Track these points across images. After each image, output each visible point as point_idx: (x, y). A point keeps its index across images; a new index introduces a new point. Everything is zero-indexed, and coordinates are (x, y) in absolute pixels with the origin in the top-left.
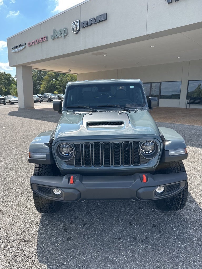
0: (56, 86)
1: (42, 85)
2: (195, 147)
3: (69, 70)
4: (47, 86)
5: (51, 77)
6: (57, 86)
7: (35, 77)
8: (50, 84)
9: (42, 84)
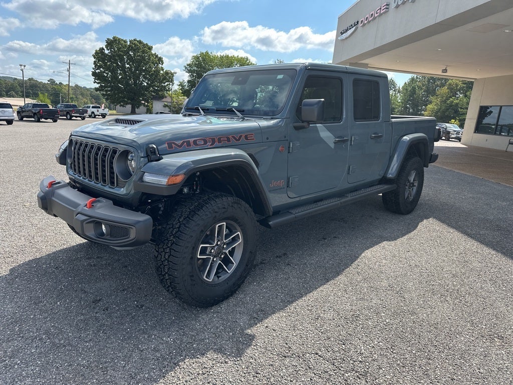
0: (459, 109)
1: (430, 106)
2: (502, 253)
3: (443, 70)
4: (440, 109)
5: (453, 91)
6: (461, 108)
7: (422, 89)
8: (448, 104)
9: (431, 103)
